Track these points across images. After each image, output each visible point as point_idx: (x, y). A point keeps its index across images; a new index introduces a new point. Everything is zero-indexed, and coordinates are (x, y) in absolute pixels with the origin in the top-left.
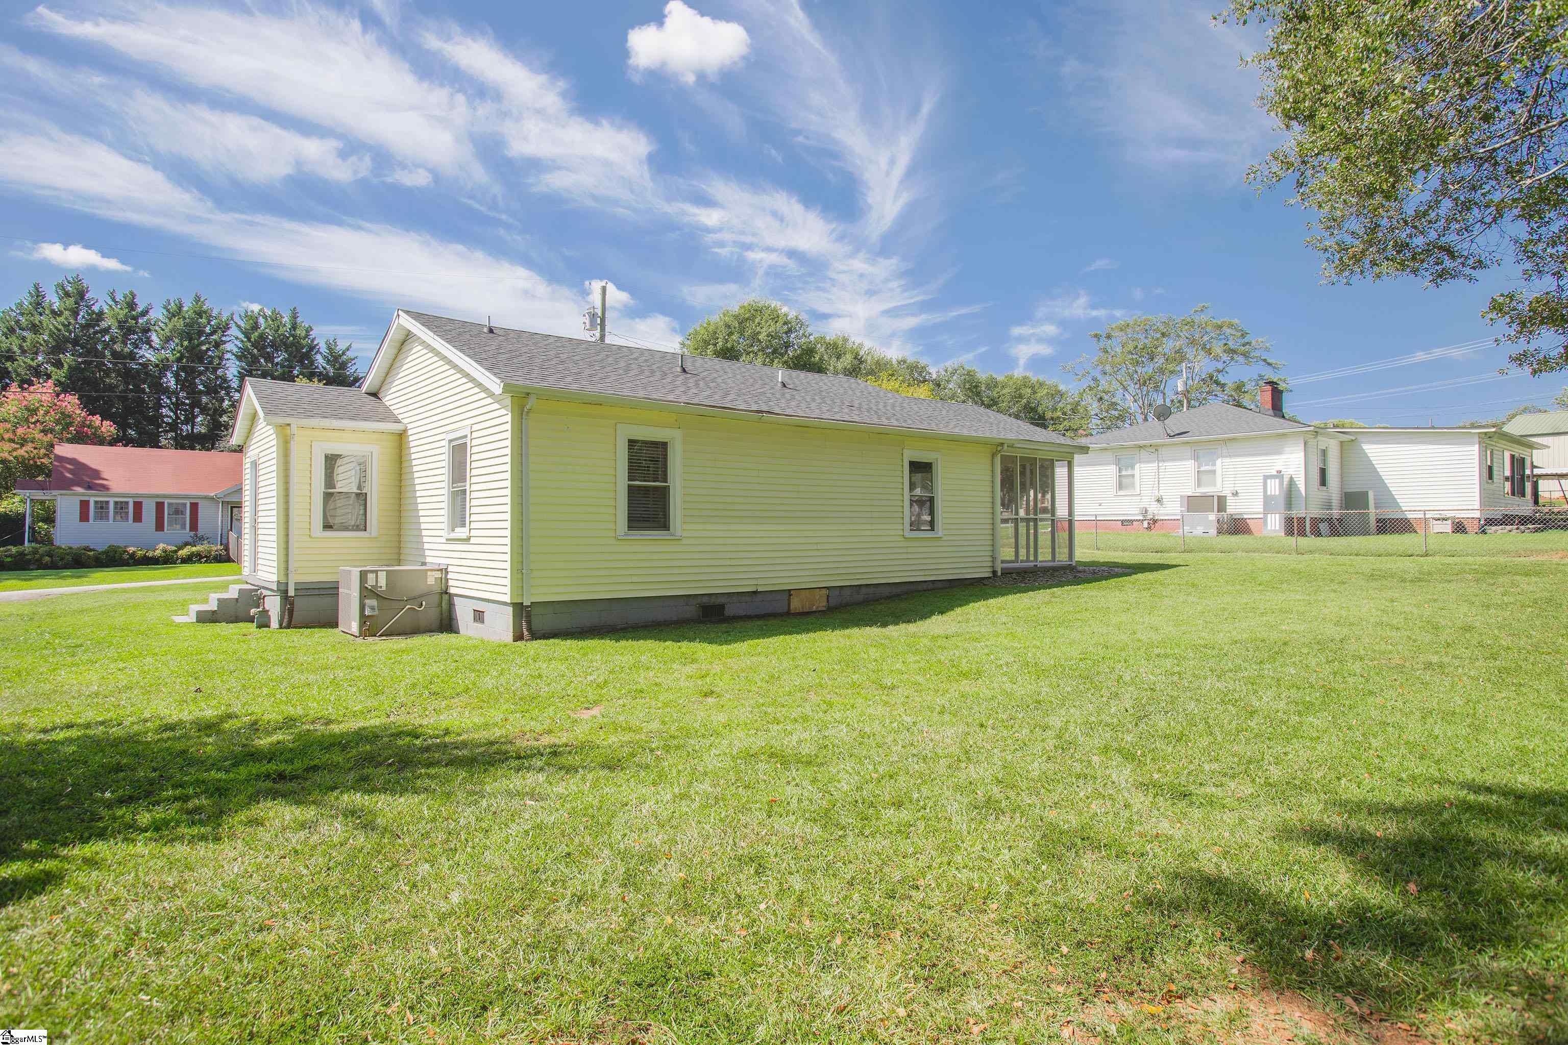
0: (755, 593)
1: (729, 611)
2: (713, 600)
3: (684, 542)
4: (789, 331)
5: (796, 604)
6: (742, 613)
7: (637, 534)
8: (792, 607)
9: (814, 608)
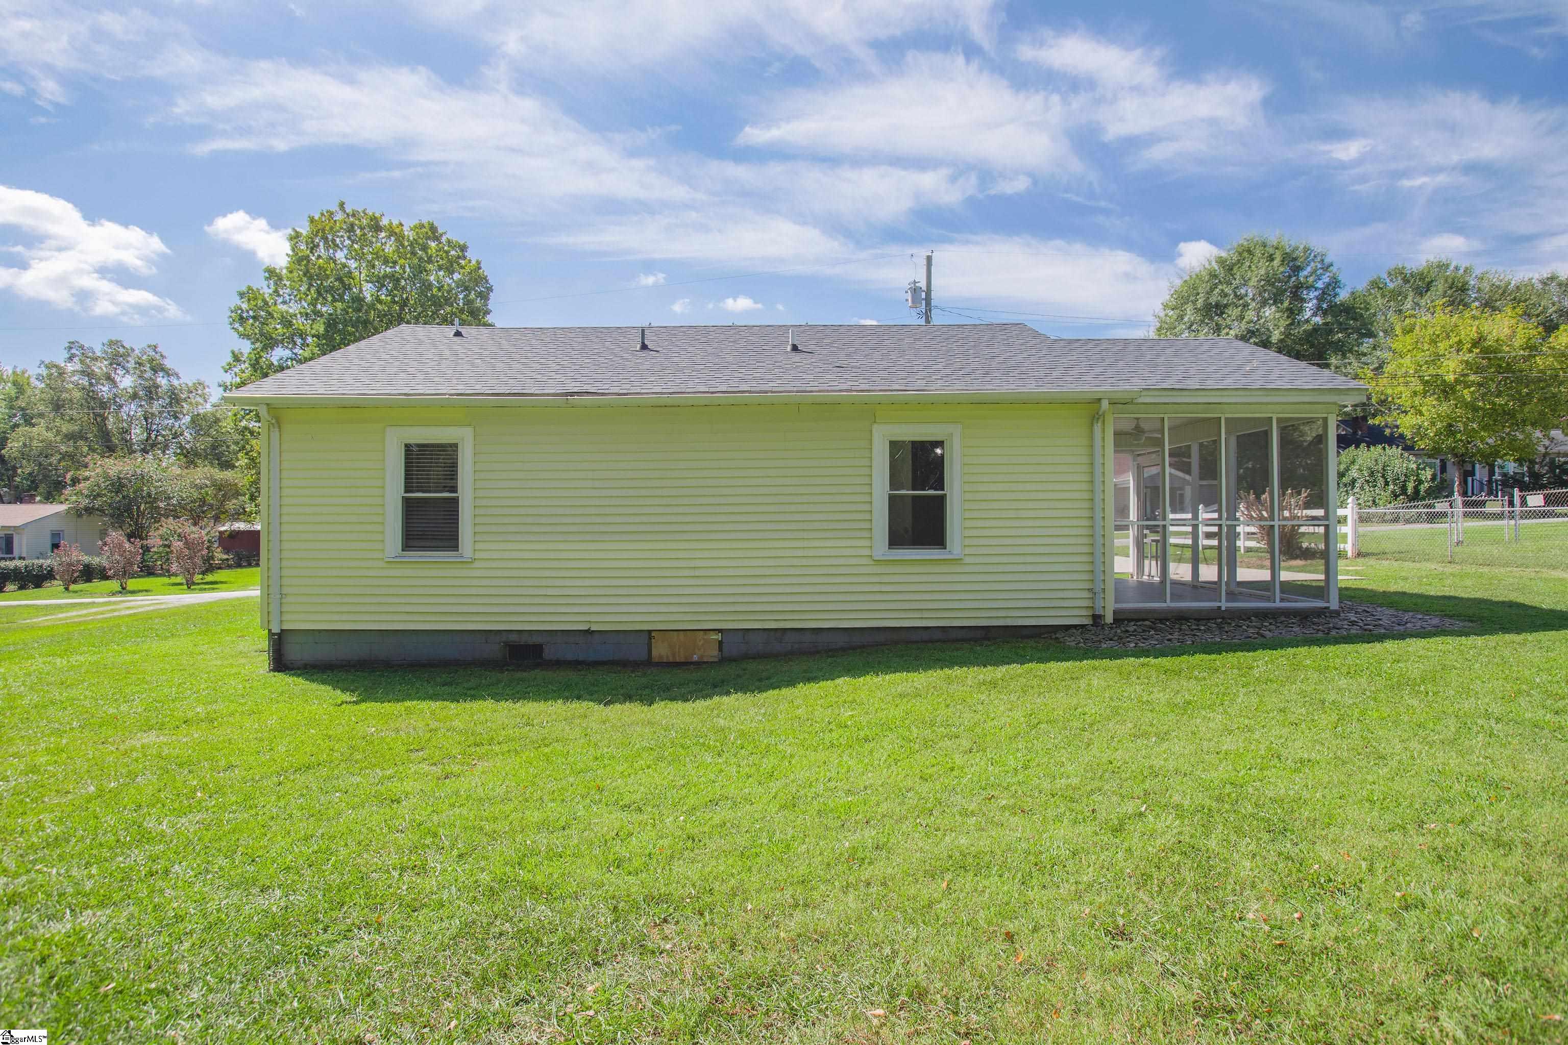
0: (588, 632)
1: (548, 654)
2: (524, 640)
3: (477, 564)
4: (1297, 269)
5: (660, 651)
6: (570, 657)
7: (415, 555)
8: (655, 653)
9: (695, 658)
